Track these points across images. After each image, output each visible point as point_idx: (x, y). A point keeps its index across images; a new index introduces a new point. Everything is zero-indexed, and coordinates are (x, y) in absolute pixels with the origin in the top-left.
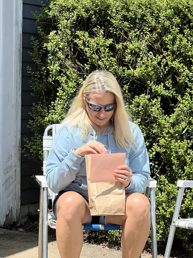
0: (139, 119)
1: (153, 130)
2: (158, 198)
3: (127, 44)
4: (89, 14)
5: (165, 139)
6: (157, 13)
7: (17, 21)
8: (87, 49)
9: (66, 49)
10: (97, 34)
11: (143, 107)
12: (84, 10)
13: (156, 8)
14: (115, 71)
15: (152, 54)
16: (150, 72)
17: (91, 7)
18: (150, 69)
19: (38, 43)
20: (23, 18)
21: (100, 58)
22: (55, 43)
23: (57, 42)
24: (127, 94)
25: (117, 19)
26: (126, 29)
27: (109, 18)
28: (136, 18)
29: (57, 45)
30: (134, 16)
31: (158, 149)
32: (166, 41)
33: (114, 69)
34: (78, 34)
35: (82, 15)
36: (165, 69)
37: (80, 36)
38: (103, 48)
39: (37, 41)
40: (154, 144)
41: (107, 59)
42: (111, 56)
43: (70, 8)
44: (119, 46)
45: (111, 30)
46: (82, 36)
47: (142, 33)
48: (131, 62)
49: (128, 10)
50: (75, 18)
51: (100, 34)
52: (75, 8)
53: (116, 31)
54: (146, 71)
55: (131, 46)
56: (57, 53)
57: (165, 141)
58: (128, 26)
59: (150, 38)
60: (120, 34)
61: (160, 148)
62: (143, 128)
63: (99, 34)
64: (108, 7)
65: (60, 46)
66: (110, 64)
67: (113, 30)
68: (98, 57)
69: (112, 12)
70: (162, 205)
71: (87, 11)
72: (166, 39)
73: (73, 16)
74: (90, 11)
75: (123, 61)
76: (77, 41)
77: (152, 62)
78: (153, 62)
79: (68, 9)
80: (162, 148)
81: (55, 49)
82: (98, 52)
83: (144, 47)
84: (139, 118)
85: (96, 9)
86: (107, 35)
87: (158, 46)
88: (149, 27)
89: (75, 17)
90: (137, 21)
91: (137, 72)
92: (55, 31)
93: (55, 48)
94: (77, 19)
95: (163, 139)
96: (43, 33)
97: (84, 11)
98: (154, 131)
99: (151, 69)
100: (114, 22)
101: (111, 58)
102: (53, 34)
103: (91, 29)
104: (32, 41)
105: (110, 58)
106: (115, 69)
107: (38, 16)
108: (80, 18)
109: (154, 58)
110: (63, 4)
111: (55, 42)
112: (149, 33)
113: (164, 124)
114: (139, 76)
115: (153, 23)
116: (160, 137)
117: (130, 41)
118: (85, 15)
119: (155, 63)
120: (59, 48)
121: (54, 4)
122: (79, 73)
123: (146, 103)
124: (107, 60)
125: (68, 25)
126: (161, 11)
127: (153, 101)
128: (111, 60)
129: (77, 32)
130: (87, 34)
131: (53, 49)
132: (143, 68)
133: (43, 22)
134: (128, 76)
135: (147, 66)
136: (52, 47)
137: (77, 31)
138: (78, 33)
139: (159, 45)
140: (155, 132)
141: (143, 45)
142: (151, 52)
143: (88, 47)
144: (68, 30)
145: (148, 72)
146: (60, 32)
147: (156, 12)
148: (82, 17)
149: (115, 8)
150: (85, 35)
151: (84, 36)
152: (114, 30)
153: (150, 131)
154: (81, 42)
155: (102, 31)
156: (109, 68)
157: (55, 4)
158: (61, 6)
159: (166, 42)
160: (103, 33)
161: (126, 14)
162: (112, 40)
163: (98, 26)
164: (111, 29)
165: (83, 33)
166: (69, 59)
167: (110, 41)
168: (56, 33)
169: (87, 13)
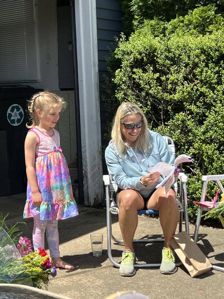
0: (179, 130)
3: (169, 77)
4: (142, 56)
7: (94, 63)
8: (141, 81)
14: (161, 96)
15: (187, 83)
16: (185, 96)
18: (185, 94)
20: (99, 61)
21: (151, 88)
23: (121, 77)
24: (171, 112)
25: (161, 58)
26: (168, 65)
27: (155, 58)
30: (173, 56)
36: (197, 93)
37: (136, 72)
38: (152, 80)
44: (163, 78)
47: (179, 68)
51: (150, 70)
52: (132, 53)
55: (172, 78)
56: (122, 85)
57: (198, 145)
58: (170, 63)
61: (195, 150)
65: (123, 80)
66: (158, 92)
67: (159, 67)
69: (158, 53)
71: (140, 54)
72: (196, 71)
76: (134, 76)
82: (149, 84)
83: (181, 78)
85: (146, 52)
86: (155, 71)
88: (184, 63)
89: (132, 58)
90: (176, 59)
91: (177, 96)
92: (120, 69)
98: (190, 138)
103: (144, 67)
105: (157, 87)
107: (108, 59)
108: (136, 59)
109: (188, 85)
112: (184, 68)
115: (187, 61)
116: (195, 142)
119: (189, 89)
123: (183, 119)
124: (155, 89)
125: (128, 65)
127: (189, 117)
131: (118, 82)
135: (183, 92)
139: (191, 76)
142: (186, 82)
144: (128, 68)
150: (139, 71)
153: (187, 138)
154: (137, 77)
155: (152, 68)
163: (148, 64)
167: (157, 75)
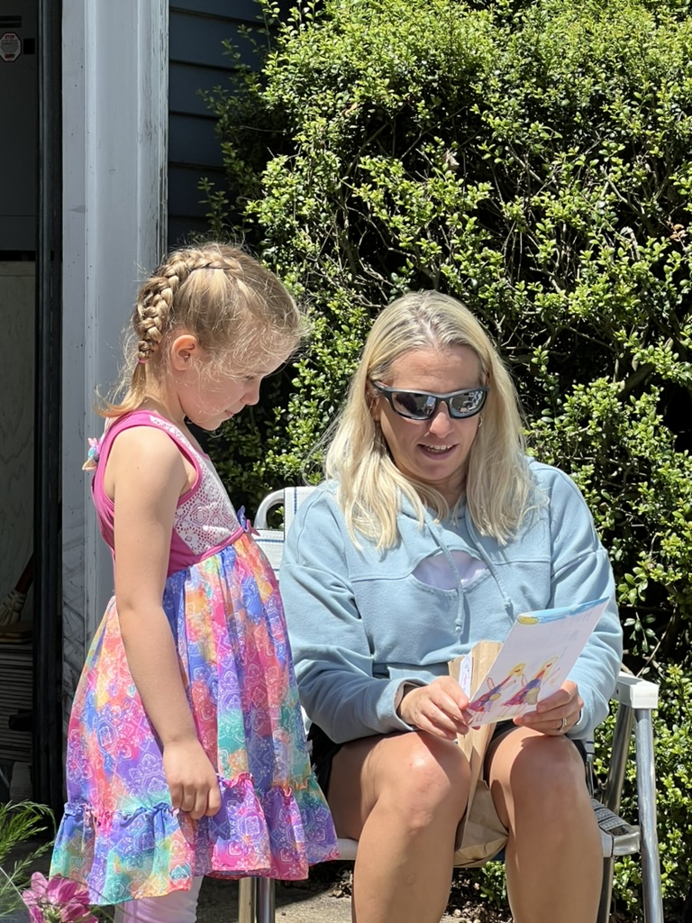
0: (588, 467)
1: (637, 504)
2: (659, 745)
3: (543, 201)
4: (404, 96)
5: (679, 535)
6: (650, 90)
7: (148, 125)
8: (398, 219)
9: (326, 219)
10: (435, 165)
11: (599, 424)
12: (387, 81)
13: (645, 71)
14: (501, 296)
15: (633, 235)
16: (623, 299)
17: (411, 72)
18: (625, 289)
19: (226, 201)
20: (171, 113)
21: (446, 252)
22: (284, 199)
23: (292, 196)
24: (545, 377)
25: (504, 112)
26: (538, 146)
27: (475, 108)
28: (571, 110)
29: (292, 207)
30: (564, 103)
31: (658, 573)
32: (681, 187)
33: (496, 290)
34: (367, 167)
35: (379, 98)
36: (680, 288)
37: (372, 174)
38: (456, 215)
39: (222, 193)
40: (643, 554)
41: (473, 254)
42: (487, 243)
43: (339, 75)
44: (513, 209)
45: (484, 152)
46: (382, 175)
47: (596, 161)
48: (557, 264)
49: (544, 82)
50: (354, 110)
51: (446, 166)
52: (353, 76)
53: (503, 156)
54: (610, 295)
55: (556, 209)
56: (294, 235)
57: (682, 544)
58: (545, 136)
59: (624, 177)
60: (515, 163)
61: (666, 570)
62: (603, 499)
63: (441, 168)
64: (473, 69)
65: (305, 211)
66: (483, 272)
67: (492, 151)
68: (438, 250)
69: (486, 87)
70: (674, 770)
71: (398, 84)
72: (683, 179)
73: (348, 105)
74: (407, 84)
75: (531, 262)
76: (362, 192)
77: (631, 263)
78: (636, 265)
79: (331, 81)
80: (670, 569)
81: (284, 222)
82: (437, 228)
83: (602, 212)
84: (586, 463)
85: (430, 78)
86: (471, 171)
87: (653, 207)
88: (619, 139)
89: (355, 106)
90: (578, 118)
91: (578, 301)
92: (284, 158)
93: (287, 216)
94: (364, 113)
95: (674, 534)
96: (242, 163)
97: (389, 87)
98: (642, 508)
99: (628, 290)
100: (494, 121)
101: (487, 251)
102: (279, 168)
103: (413, 150)
104: (203, 195)
105: (480, 252)
106: (502, 291)
107: (225, 107)
108: (371, 111)
109: (639, 248)
110: (314, 63)
111: (287, 196)
112: (620, 161)
113: (677, 484)
114: (587, 314)
115: (635, 127)
116: (664, 528)
117: (553, 189)
118: (390, 99)
119: (642, 266)
120: (298, 218)
121: (280, 64)
122: (371, 305)
123: (611, 410)
124: (472, 259)
125: (331, 136)
126: (664, 81)
127: (638, 402)
128: (484, 259)
129: (362, 159)
130: (397, 168)
131: (277, 221)
132: (601, 286)
133: (242, 127)
134: (547, 315)
135: (613, 279)
136: (273, 212)
137: (364, 155)
138: (366, 163)
139: (655, 202)
140: (644, 514)
141: (601, 203)
142: (627, 230)
143: (403, 212)
144: (329, 153)
145: (618, 299)
146: (301, 162)
147: (646, 85)
148: (381, 107)
149: (497, 72)
150: (392, 170)
151: (387, 173)
152: (497, 152)
153: (628, 508)
154: (378, 195)
155: (451, 157)
156: (479, 286)
157: (285, 62)
158: (306, 70)
159: (683, 192)
160: (454, 162)
161: (538, 94)
162: (488, 186)
163: (436, 138)
164: (483, 147)
165: (383, 164)
166: (335, 256)
167: (482, 191)
168: (289, 165)
169: (400, 93)
